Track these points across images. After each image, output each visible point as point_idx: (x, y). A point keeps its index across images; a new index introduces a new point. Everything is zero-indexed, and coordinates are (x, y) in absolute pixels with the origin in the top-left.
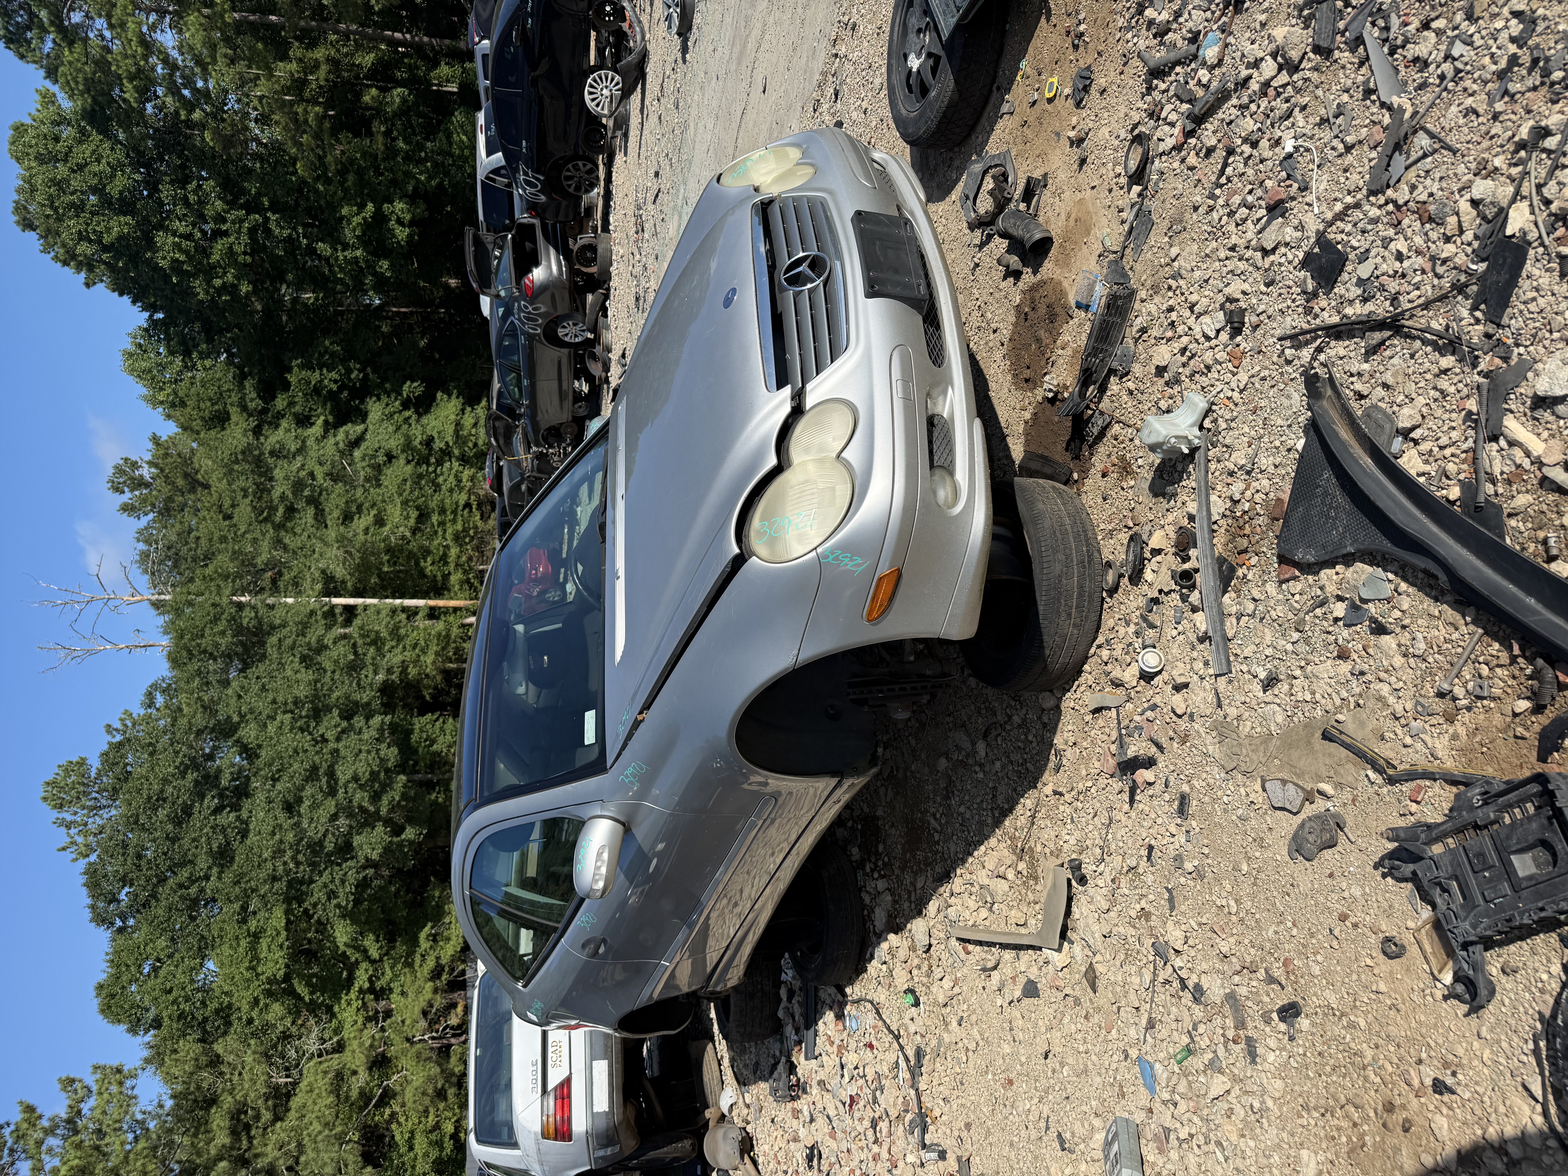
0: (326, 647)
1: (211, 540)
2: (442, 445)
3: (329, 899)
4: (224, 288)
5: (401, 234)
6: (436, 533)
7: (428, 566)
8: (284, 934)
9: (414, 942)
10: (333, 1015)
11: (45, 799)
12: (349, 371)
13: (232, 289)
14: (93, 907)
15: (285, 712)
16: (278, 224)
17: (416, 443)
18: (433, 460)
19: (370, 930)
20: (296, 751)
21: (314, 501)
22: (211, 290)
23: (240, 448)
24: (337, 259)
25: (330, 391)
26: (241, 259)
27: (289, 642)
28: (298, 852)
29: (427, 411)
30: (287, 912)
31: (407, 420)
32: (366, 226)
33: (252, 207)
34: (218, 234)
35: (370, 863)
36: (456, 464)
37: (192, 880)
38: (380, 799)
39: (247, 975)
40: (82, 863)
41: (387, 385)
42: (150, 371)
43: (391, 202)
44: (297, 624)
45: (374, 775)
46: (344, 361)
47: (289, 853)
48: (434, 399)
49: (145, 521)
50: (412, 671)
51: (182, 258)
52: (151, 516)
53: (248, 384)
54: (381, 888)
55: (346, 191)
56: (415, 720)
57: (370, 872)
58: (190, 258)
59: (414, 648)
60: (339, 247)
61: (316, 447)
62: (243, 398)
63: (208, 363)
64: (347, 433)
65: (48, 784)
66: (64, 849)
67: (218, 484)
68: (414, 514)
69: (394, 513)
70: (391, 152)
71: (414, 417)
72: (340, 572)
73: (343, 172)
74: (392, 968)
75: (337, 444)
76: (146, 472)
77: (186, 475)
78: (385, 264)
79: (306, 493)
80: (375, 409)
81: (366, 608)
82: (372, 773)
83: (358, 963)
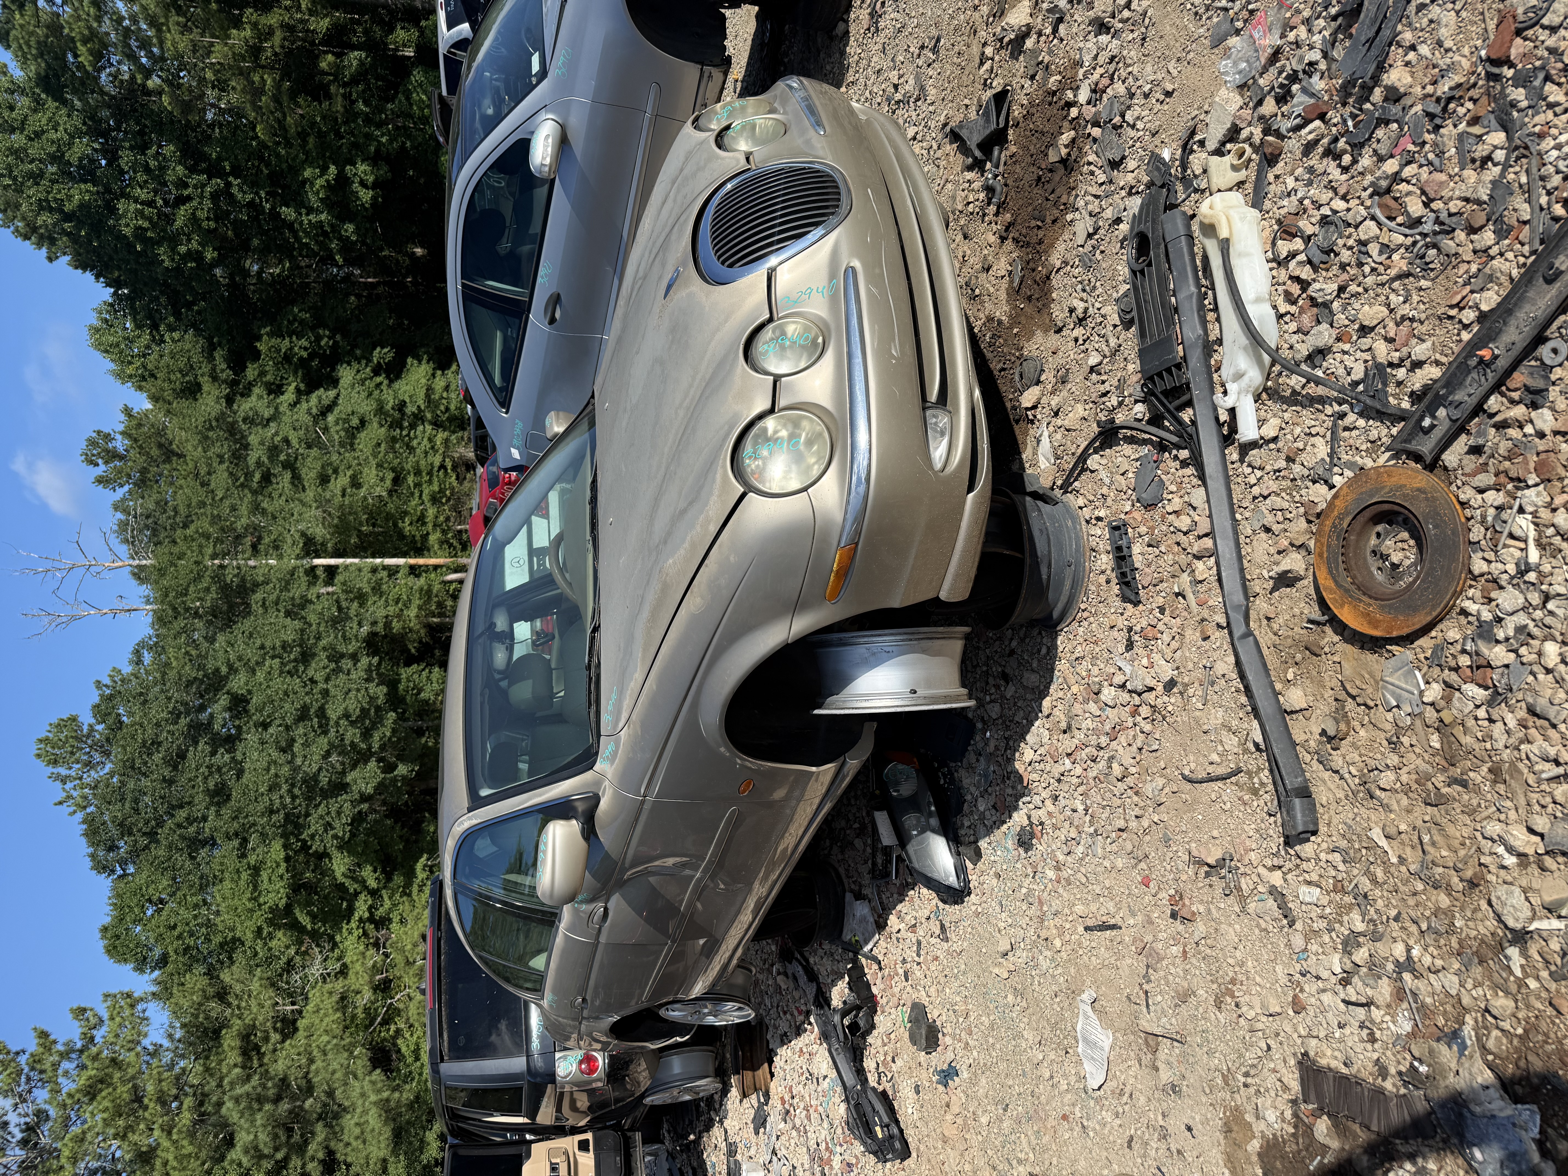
0: (311, 602)
1: (189, 506)
2: (414, 409)
3: (326, 831)
4: (190, 255)
5: (366, 196)
6: (412, 494)
7: (406, 526)
8: (283, 865)
9: (410, 875)
10: (335, 945)
11: (39, 756)
12: (319, 338)
13: (197, 257)
14: (93, 856)
15: (273, 657)
16: (241, 189)
17: (389, 407)
18: (406, 424)
19: (366, 861)
20: (286, 693)
21: (290, 465)
22: (177, 257)
23: (213, 414)
25: (301, 359)
26: (205, 224)
27: (273, 597)
28: (293, 785)
29: (398, 377)
30: (286, 847)
31: (379, 385)
32: (329, 186)
33: (214, 171)
34: (182, 200)
35: (364, 798)
36: (429, 428)
37: (190, 820)
38: (371, 736)
39: (250, 905)
40: (80, 816)
41: (358, 352)
42: (117, 345)
43: (354, 164)
44: (279, 580)
45: (364, 712)
46: (313, 328)
47: (285, 787)
48: (404, 364)
49: (121, 492)
50: (396, 626)
52: (126, 488)
53: (218, 354)
54: (376, 821)
55: (307, 153)
56: (402, 671)
57: (365, 806)
59: (397, 603)
60: (304, 211)
61: (289, 413)
62: (214, 369)
63: (176, 335)
64: (320, 399)
65: (41, 741)
66: (60, 803)
67: (193, 450)
68: (390, 476)
69: (370, 475)
70: (351, 115)
71: (386, 382)
72: (319, 532)
73: (303, 135)
74: (390, 898)
75: (309, 409)
76: (120, 444)
77: (160, 446)
78: (350, 227)
79: (282, 457)
80: (346, 374)
81: (346, 567)
82: (363, 710)
83: (356, 894)
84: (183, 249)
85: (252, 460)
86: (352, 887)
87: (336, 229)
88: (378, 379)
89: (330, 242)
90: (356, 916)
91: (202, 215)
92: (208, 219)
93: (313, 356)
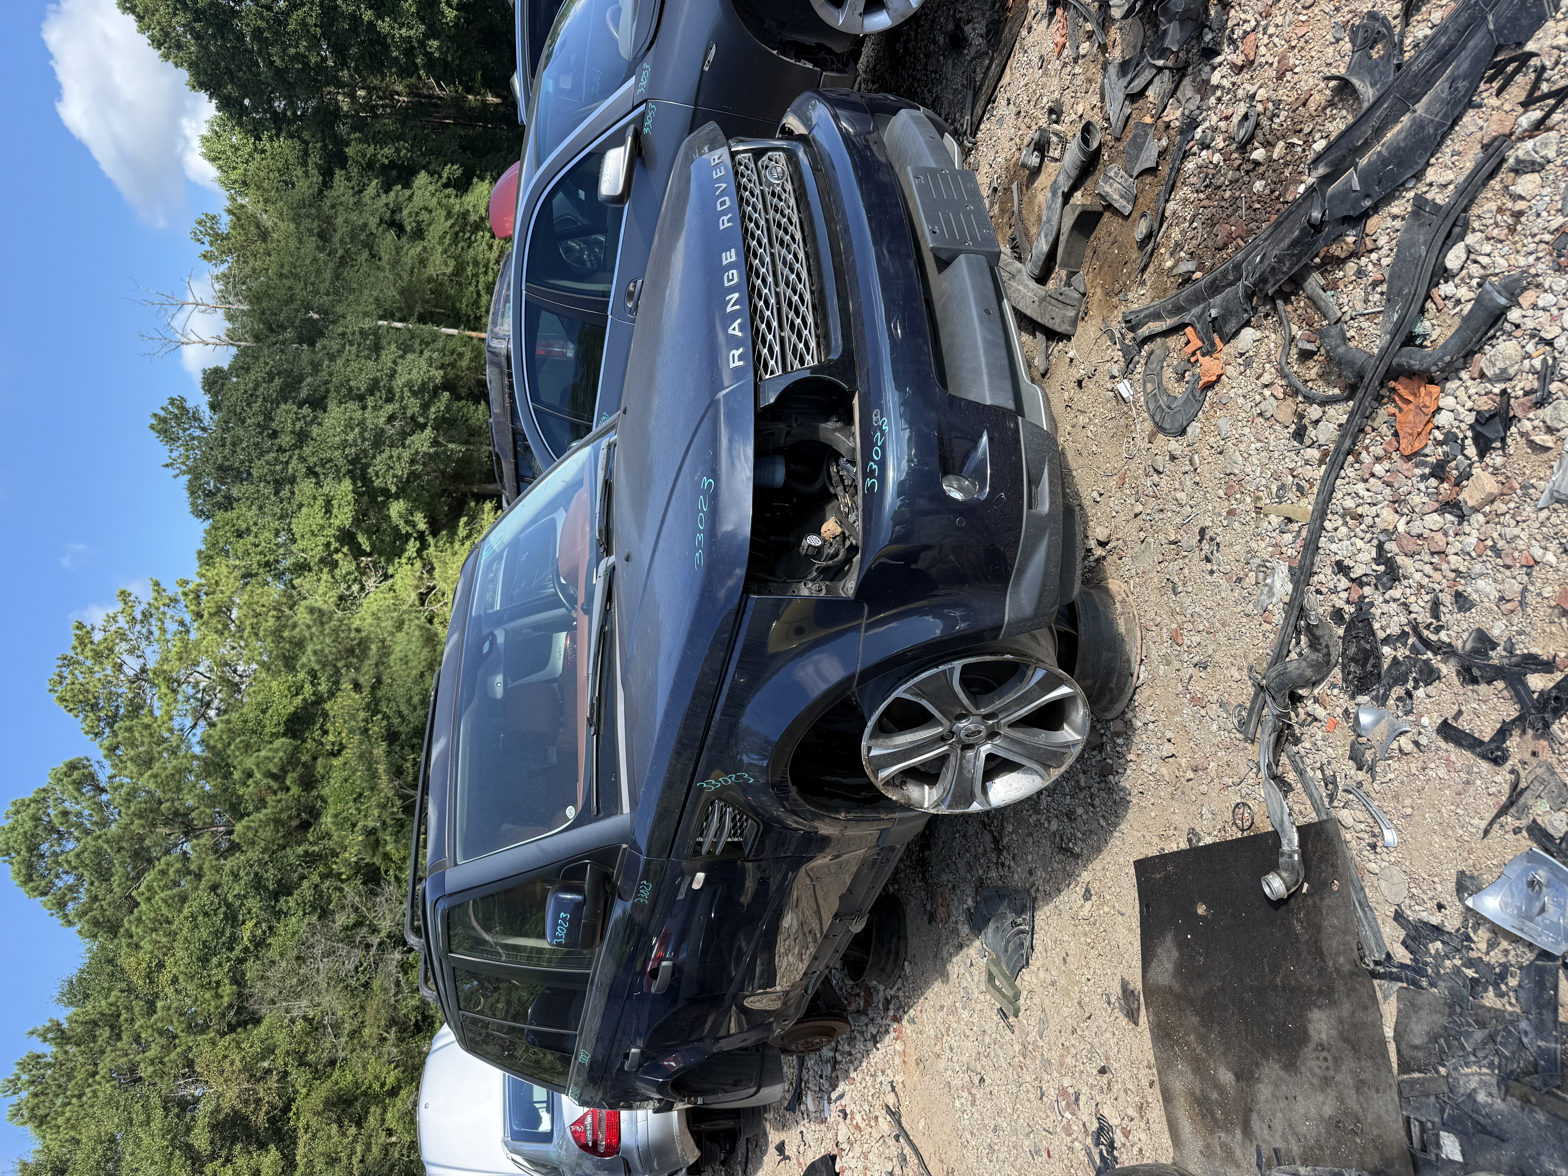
4: (298, 58)
7: (463, 307)
11: (152, 426)
12: (399, 149)
13: (303, 60)
17: (455, 213)
22: (286, 59)
24: (394, 36)
25: (383, 165)
29: (465, 191)
31: (448, 195)
39: (322, 522)
41: (432, 167)
42: (224, 153)
46: (395, 140)
48: (470, 182)
49: (222, 268)
51: (264, 25)
53: (311, 162)
58: (270, 28)
60: (396, 25)
61: (370, 205)
62: (307, 172)
64: (397, 195)
65: (155, 415)
66: (167, 466)
68: (452, 263)
69: (436, 260)
71: (454, 194)
72: (390, 294)
78: (435, 43)
80: (422, 178)
83: (408, 536)
84: (292, 51)
85: (336, 238)
86: (404, 529)
87: (422, 44)
88: (448, 191)
89: (416, 57)
90: (406, 554)
91: (311, 21)
92: (316, 25)
93: (392, 165)
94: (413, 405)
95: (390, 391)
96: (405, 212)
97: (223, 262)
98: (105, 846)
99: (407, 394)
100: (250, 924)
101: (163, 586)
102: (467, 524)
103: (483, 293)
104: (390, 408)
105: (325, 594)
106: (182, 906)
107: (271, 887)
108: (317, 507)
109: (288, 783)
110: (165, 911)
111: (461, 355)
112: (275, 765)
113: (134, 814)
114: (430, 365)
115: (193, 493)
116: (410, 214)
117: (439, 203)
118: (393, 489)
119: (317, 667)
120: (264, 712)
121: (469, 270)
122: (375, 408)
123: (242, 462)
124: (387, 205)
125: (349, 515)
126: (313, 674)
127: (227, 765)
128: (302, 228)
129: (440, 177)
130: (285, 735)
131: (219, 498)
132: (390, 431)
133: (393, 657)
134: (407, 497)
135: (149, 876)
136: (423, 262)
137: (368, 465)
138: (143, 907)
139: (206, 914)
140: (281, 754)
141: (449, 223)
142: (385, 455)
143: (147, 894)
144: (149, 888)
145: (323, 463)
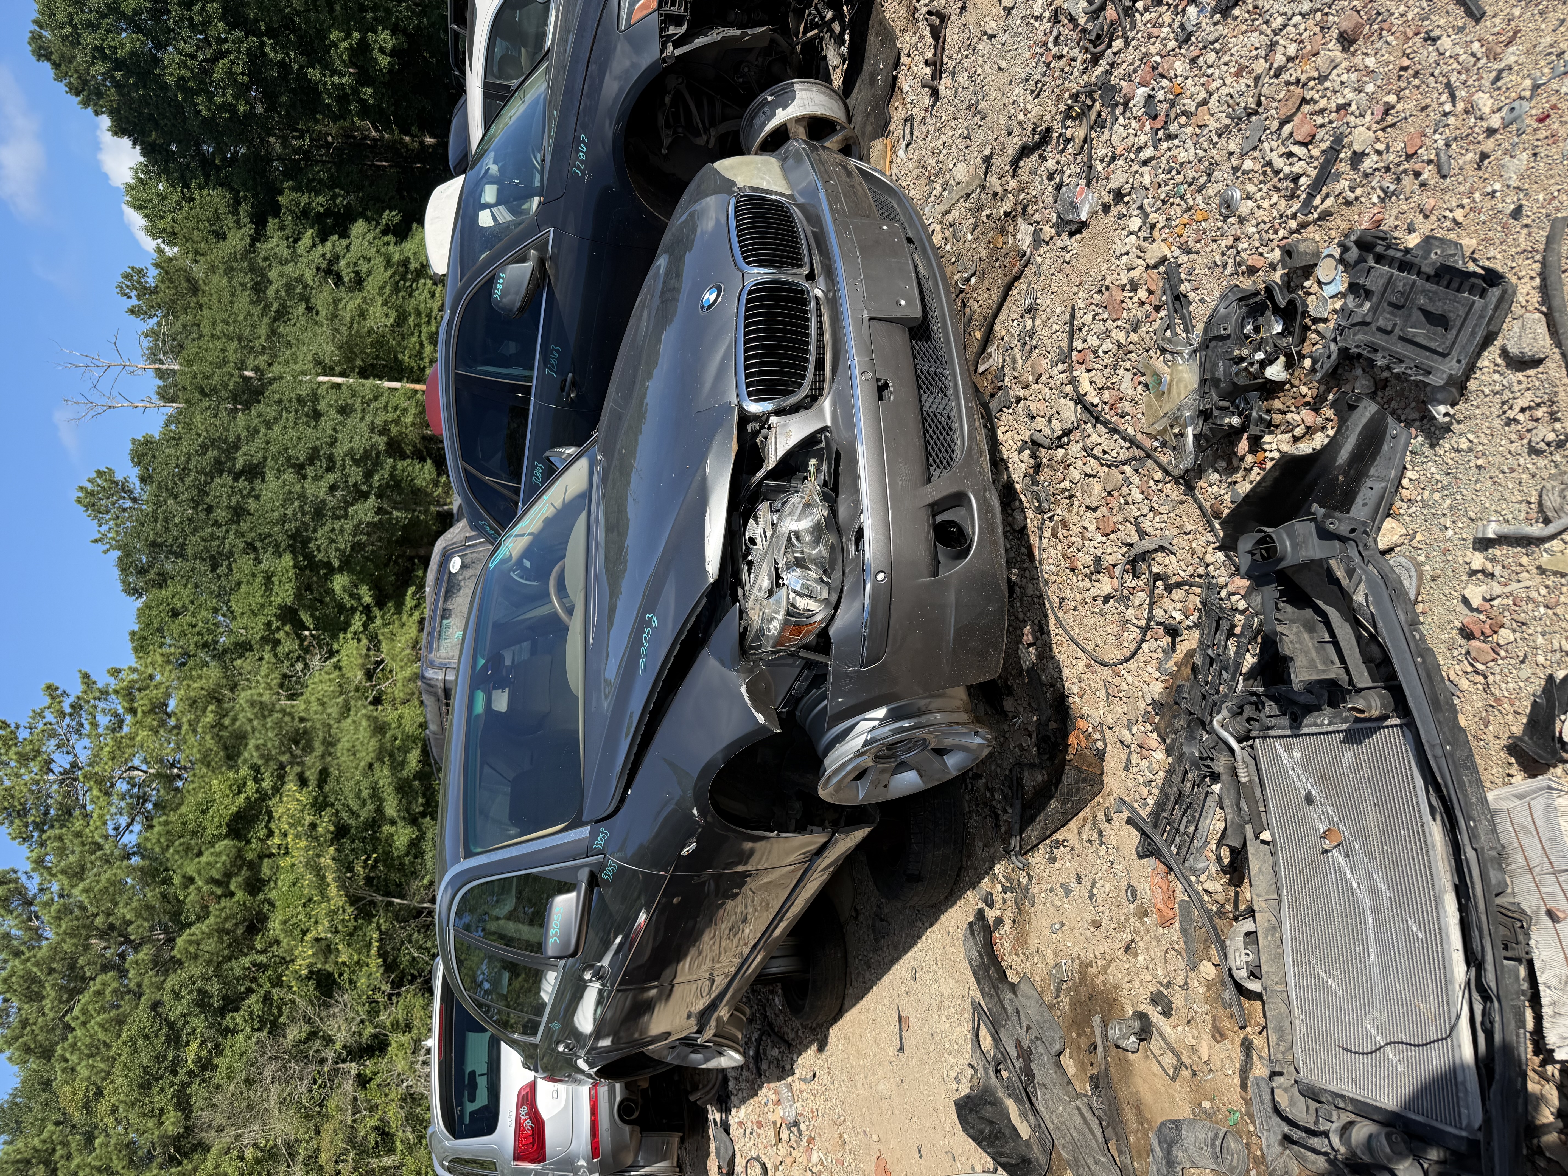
2: (417, 265)
3: (330, 544)
4: (224, 107)
5: (384, 61)
6: (412, 333)
7: (406, 360)
8: (292, 572)
9: (401, 600)
11: (79, 501)
12: (334, 198)
13: (231, 108)
16: (273, 48)
18: (409, 277)
22: (213, 108)
24: (325, 83)
25: (318, 215)
26: (239, 78)
28: (304, 503)
30: (294, 560)
31: (386, 243)
32: (351, 49)
33: (251, 30)
34: (220, 55)
39: (262, 601)
40: (114, 552)
41: (369, 214)
42: (151, 201)
43: (375, 32)
46: (330, 188)
47: (297, 503)
48: (410, 229)
49: (150, 322)
50: (394, 430)
51: (188, 74)
52: (155, 319)
55: (333, 19)
58: (194, 77)
59: (395, 410)
60: (328, 72)
61: (305, 255)
62: (238, 222)
63: (205, 192)
64: (334, 245)
65: (81, 488)
66: (96, 541)
71: (393, 241)
76: (152, 278)
77: (188, 280)
81: (350, 384)
84: (219, 100)
87: (355, 91)
88: (386, 238)
89: (349, 103)
90: (352, 629)
91: (238, 69)
92: (243, 74)
93: (328, 213)
94: (356, 474)
95: (331, 458)
96: (342, 263)
97: (150, 317)
98: (35, 969)
99: (348, 462)
100: (194, 1045)
101: (93, 677)
102: (414, 594)
103: (426, 343)
104: (330, 478)
105: (267, 676)
106: (121, 1030)
107: (216, 1004)
108: (256, 585)
109: (232, 887)
110: (101, 1036)
111: (405, 411)
112: (218, 870)
113: (65, 933)
114: (372, 431)
115: (124, 570)
116: (348, 264)
117: (378, 251)
118: (336, 564)
119: (260, 762)
120: (204, 812)
121: (411, 321)
122: (316, 479)
123: (176, 539)
124: (323, 255)
125: (291, 592)
126: (256, 769)
127: (167, 870)
128: (234, 282)
129: (378, 224)
130: (226, 836)
131: (152, 575)
132: (331, 502)
133: (339, 746)
134: (351, 571)
135: (84, 998)
136: (362, 314)
137: (310, 540)
138: (79, 1033)
139: (147, 1037)
140: (224, 858)
141: (389, 273)
142: (327, 528)
143: (82, 1018)
144: (84, 1012)
145: (262, 538)
